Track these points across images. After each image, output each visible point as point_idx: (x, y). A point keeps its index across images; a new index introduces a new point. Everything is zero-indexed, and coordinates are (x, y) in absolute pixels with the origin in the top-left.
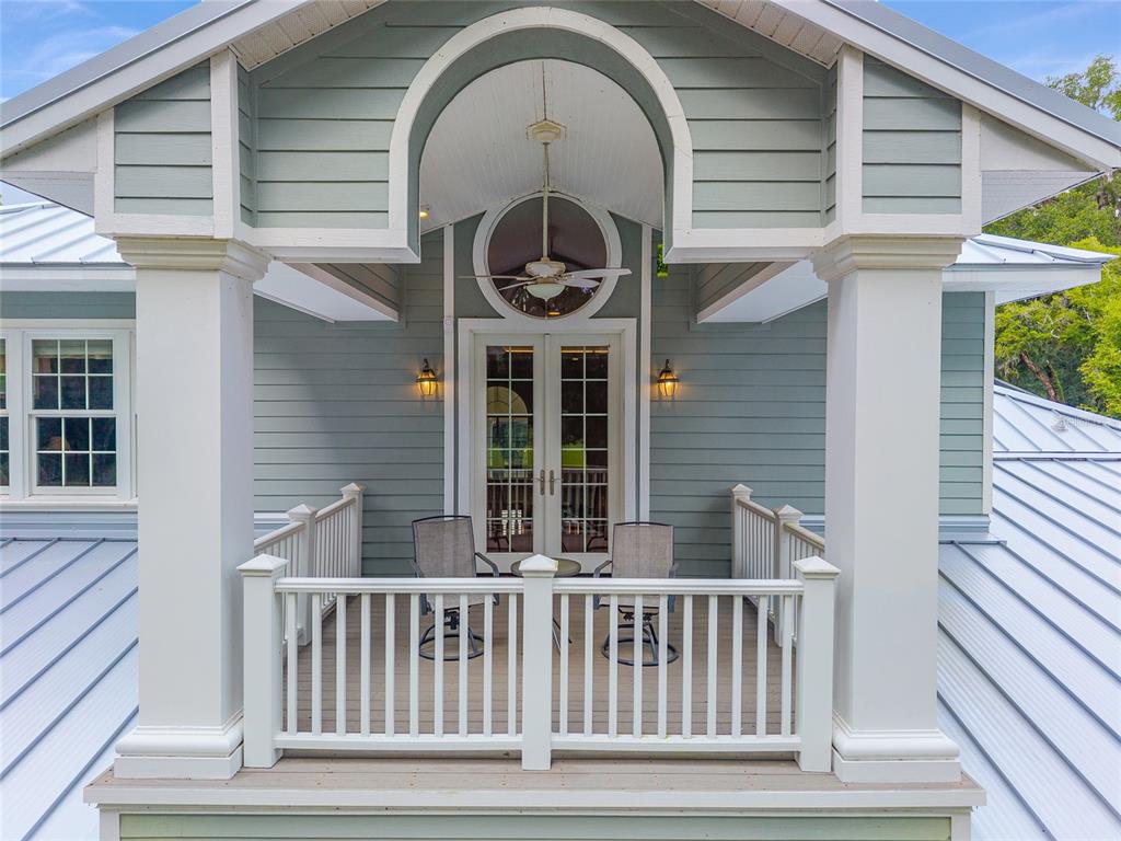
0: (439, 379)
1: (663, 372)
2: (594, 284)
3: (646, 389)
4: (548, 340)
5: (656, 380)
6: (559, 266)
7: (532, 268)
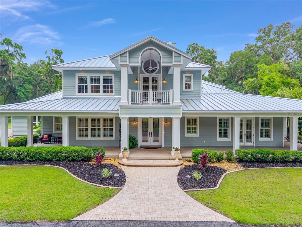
0: (138, 81)
1: (164, 80)
2: (156, 69)
3: (162, 82)
4: (150, 76)
5: (163, 81)
6: (152, 67)
7: (149, 67)
